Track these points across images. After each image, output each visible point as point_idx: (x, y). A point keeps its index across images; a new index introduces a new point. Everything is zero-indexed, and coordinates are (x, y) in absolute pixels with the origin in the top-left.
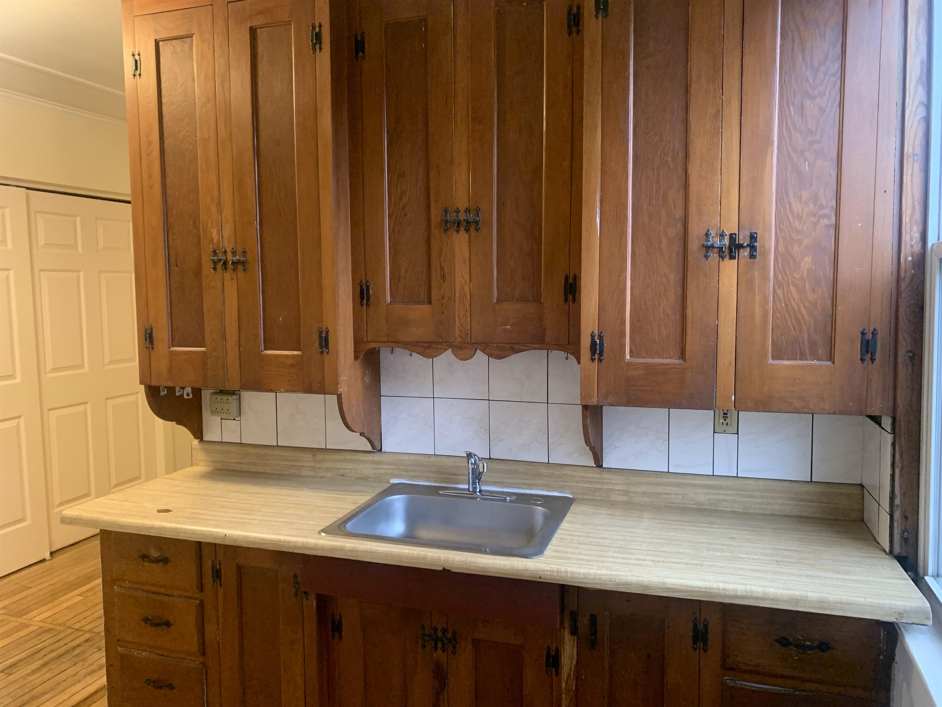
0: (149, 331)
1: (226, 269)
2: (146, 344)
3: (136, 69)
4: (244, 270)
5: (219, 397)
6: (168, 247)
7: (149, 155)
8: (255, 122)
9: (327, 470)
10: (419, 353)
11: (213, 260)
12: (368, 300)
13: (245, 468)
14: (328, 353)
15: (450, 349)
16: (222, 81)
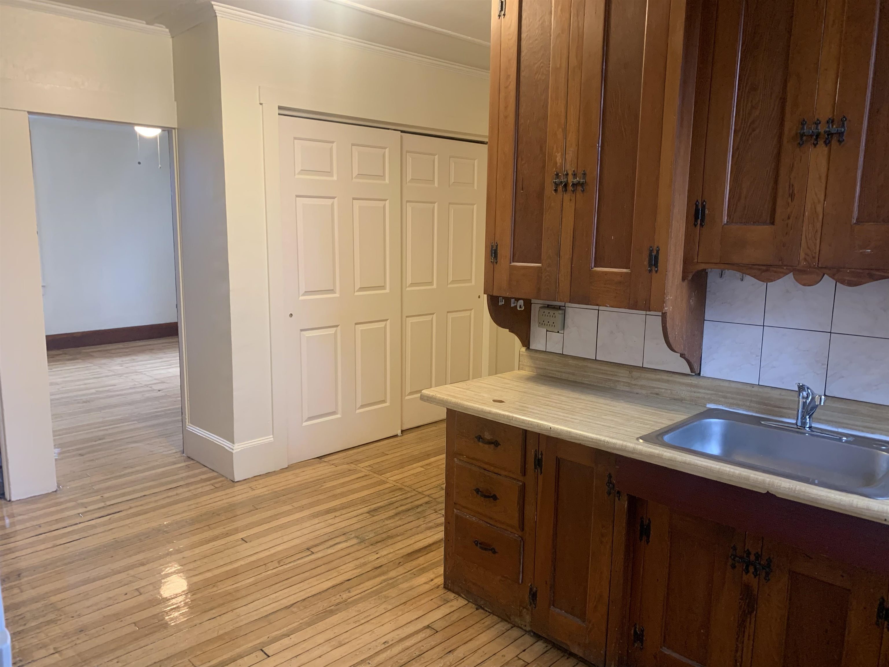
0: (495, 248)
1: (566, 191)
2: (491, 259)
3: (502, 10)
4: (583, 191)
5: (547, 311)
6: (517, 171)
7: (507, 87)
8: (605, 48)
9: (642, 387)
10: (754, 277)
11: (555, 183)
12: (702, 220)
13: (564, 376)
14: (656, 272)
15: (792, 273)
16: (577, 11)
